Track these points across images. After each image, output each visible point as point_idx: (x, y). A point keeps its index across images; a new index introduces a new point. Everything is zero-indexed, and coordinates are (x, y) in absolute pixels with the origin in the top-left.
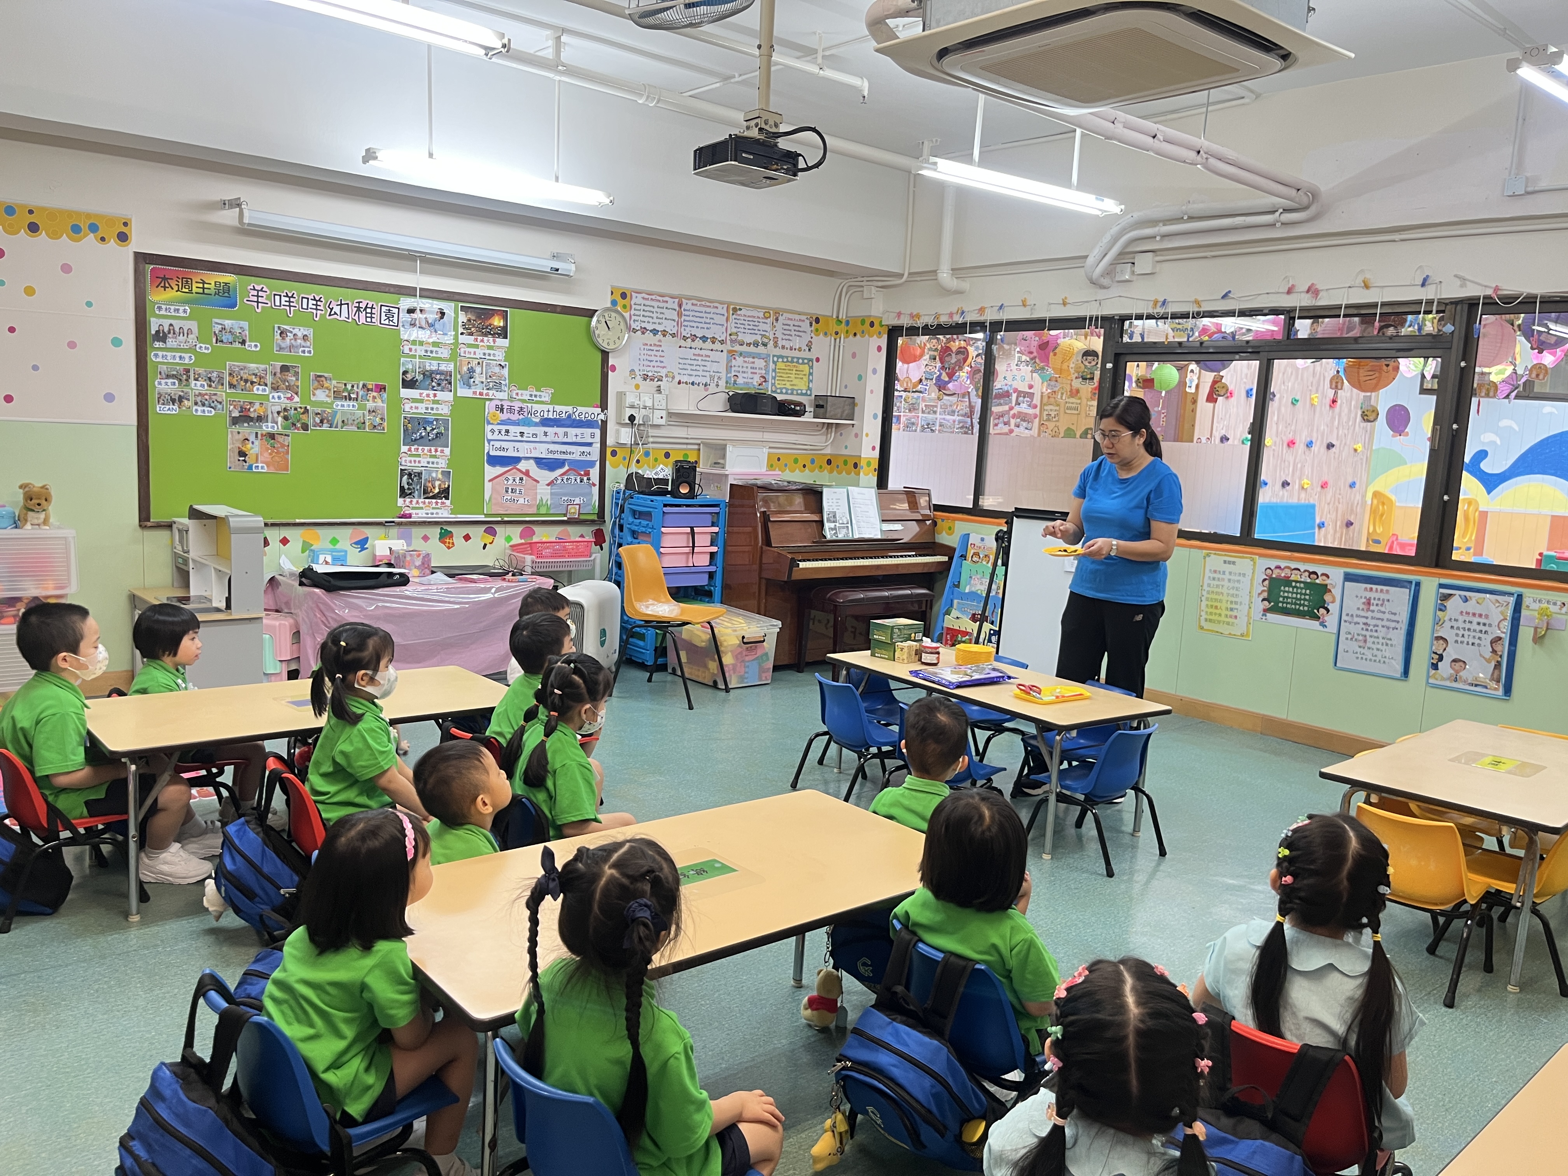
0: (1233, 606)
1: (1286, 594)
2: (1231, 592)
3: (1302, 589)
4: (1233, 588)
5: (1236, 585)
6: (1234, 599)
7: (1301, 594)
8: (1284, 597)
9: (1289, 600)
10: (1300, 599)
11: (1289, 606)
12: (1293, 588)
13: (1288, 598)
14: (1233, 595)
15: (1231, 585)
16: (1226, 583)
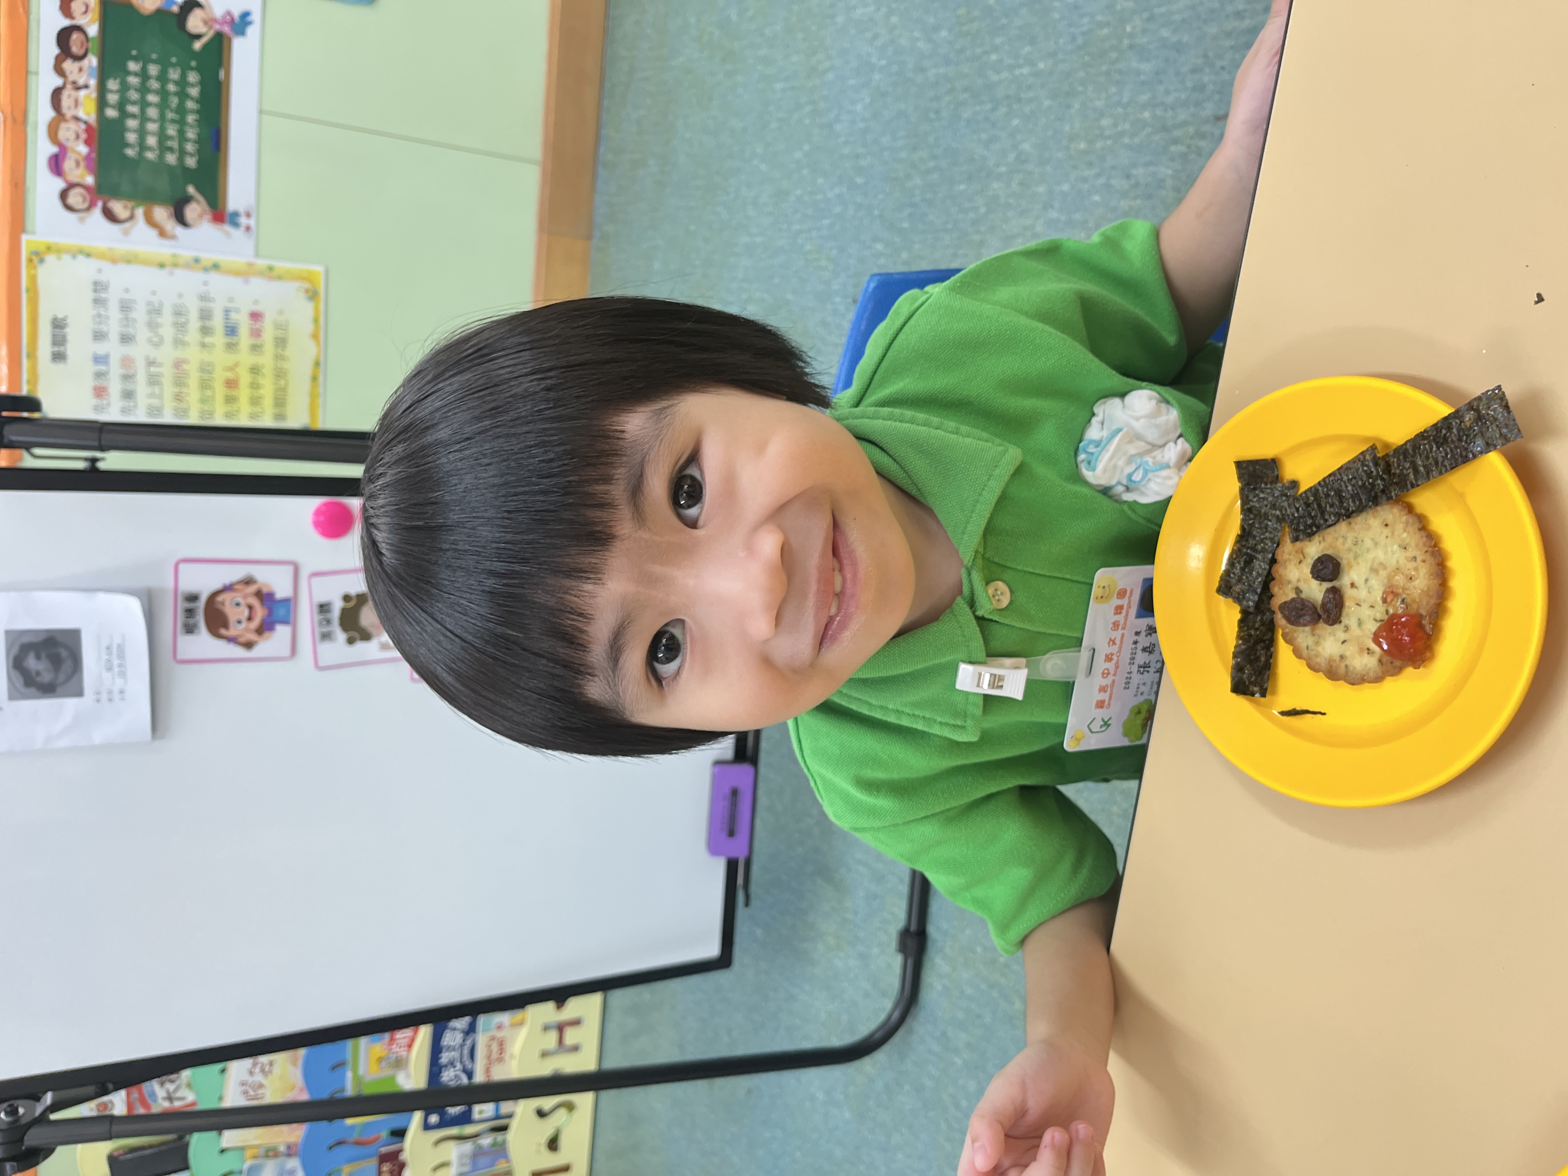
0: (218, 322)
1: (152, 141)
2: (167, 332)
3: (124, 87)
4: (152, 326)
5: (140, 314)
6: (194, 323)
7: (144, 90)
8: (163, 148)
9: (171, 131)
10: (163, 93)
11: (191, 134)
12: (124, 115)
13: (162, 137)
14: (181, 327)
15: (142, 334)
16: (139, 351)
